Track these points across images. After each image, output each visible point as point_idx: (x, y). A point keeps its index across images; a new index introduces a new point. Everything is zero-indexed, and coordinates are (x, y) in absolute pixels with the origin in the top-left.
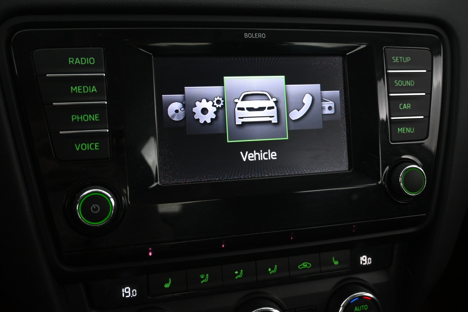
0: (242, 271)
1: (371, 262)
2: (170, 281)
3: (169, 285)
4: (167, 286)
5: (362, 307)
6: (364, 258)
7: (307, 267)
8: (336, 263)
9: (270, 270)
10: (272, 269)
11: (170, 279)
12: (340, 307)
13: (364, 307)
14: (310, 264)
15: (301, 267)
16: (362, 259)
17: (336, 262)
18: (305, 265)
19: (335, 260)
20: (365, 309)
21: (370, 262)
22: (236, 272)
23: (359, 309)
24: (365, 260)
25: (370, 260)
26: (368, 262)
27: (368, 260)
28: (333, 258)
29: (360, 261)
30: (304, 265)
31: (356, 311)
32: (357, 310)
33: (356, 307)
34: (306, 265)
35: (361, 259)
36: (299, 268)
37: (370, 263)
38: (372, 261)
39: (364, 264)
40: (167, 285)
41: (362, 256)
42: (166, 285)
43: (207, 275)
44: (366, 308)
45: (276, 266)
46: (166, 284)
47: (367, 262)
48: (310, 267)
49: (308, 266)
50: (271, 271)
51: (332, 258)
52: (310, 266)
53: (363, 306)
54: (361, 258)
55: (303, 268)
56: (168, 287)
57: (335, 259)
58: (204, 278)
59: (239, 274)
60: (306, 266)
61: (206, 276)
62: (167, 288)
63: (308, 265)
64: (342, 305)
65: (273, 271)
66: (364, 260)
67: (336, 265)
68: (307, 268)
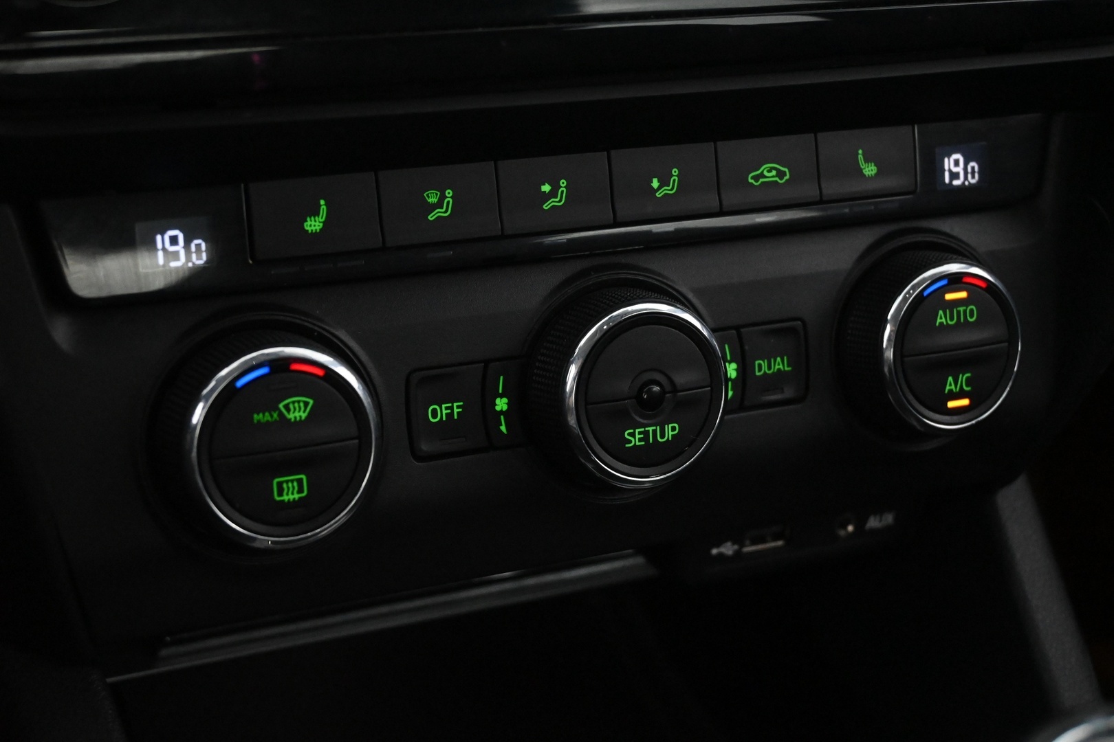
0: (563, 183)
1: (977, 176)
2: (323, 209)
3: (321, 225)
4: (314, 225)
5: (959, 313)
6: (957, 163)
7: (777, 179)
8: (870, 170)
9: (655, 183)
10: (664, 183)
11: (322, 202)
12: (886, 321)
13: (965, 312)
14: (786, 170)
15: (756, 178)
16: (948, 163)
17: (870, 168)
18: (769, 172)
19: (867, 160)
20: (970, 320)
21: (973, 177)
22: (546, 188)
23: (952, 319)
24: (960, 169)
25: (973, 168)
26: (970, 176)
27: (969, 170)
28: (860, 152)
29: (944, 170)
30: (766, 173)
31: (941, 324)
32: (944, 320)
33: (941, 312)
34: (774, 173)
35: (946, 167)
36: (751, 181)
37: (973, 181)
38: (980, 173)
39: (956, 183)
40: (313, 223)
41: (949, 157)
42: (309, 223)
43: (449, 193)
44: (972, 316)
45: (675, 172)
46: (308, 219)
47: (966, 178)
48: (787, 180)
49: (781, 179)
50: (659, 188)
51: (858, 154)
52: (787, 177)
53: (961, 309)
54: (946, 160)
55: (763, 183)
56: (318, 228)
57: (864, 154)
58: (439, 205)
59: (553, 194)
60: (773, 177)
61: (443, 197)
62: (314, 234)
63: (781, 174)
64: (889, 317)
65: (666, 190)
66: (955, 170)
67: (870, 178)
68: (776, 181)
